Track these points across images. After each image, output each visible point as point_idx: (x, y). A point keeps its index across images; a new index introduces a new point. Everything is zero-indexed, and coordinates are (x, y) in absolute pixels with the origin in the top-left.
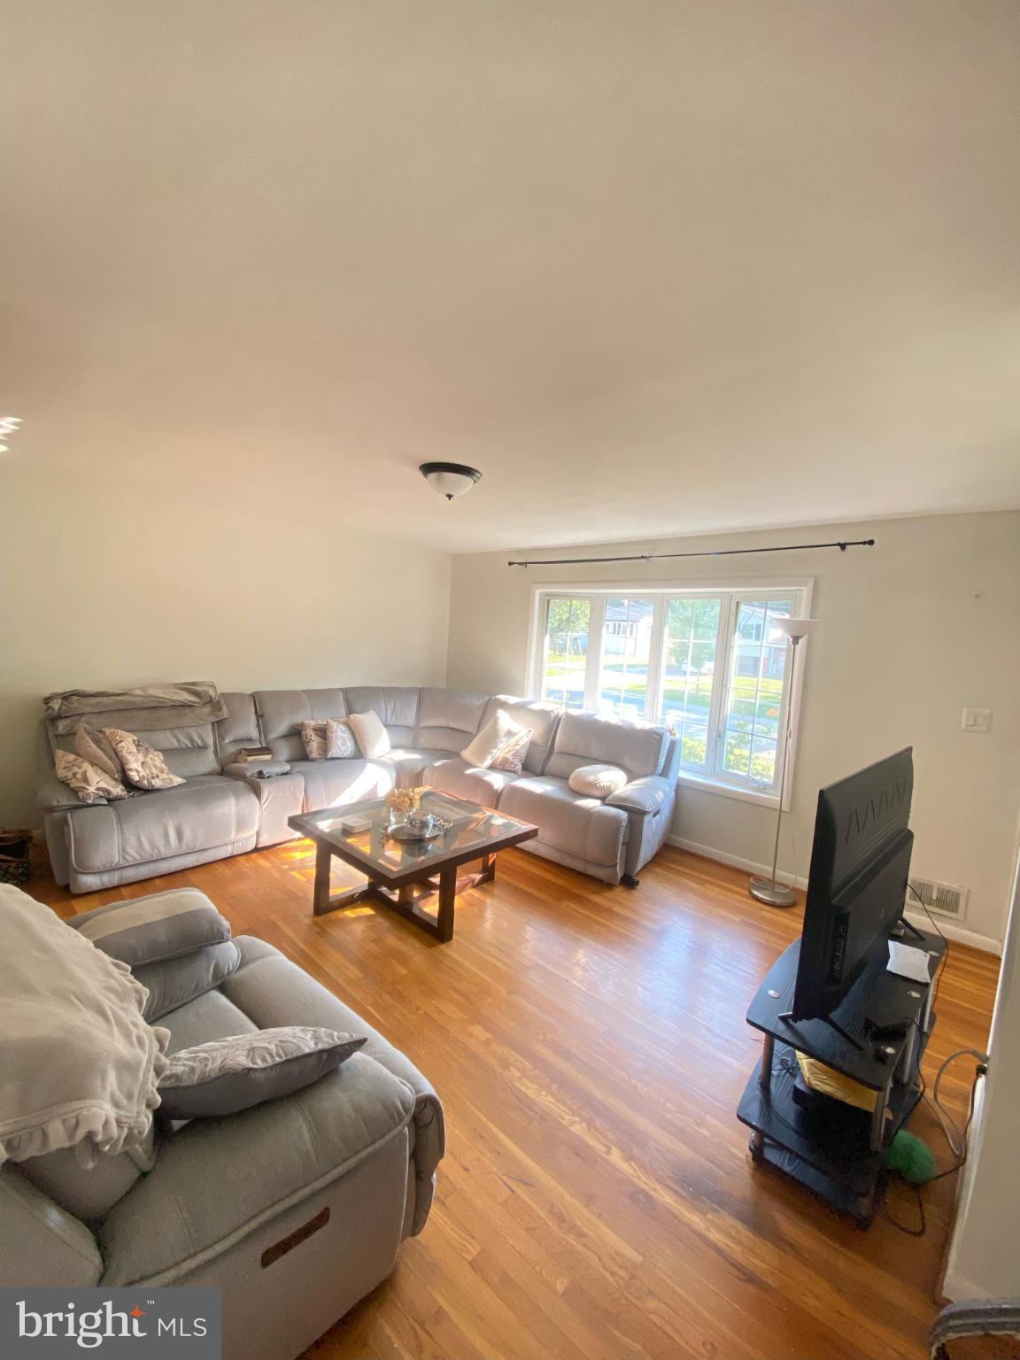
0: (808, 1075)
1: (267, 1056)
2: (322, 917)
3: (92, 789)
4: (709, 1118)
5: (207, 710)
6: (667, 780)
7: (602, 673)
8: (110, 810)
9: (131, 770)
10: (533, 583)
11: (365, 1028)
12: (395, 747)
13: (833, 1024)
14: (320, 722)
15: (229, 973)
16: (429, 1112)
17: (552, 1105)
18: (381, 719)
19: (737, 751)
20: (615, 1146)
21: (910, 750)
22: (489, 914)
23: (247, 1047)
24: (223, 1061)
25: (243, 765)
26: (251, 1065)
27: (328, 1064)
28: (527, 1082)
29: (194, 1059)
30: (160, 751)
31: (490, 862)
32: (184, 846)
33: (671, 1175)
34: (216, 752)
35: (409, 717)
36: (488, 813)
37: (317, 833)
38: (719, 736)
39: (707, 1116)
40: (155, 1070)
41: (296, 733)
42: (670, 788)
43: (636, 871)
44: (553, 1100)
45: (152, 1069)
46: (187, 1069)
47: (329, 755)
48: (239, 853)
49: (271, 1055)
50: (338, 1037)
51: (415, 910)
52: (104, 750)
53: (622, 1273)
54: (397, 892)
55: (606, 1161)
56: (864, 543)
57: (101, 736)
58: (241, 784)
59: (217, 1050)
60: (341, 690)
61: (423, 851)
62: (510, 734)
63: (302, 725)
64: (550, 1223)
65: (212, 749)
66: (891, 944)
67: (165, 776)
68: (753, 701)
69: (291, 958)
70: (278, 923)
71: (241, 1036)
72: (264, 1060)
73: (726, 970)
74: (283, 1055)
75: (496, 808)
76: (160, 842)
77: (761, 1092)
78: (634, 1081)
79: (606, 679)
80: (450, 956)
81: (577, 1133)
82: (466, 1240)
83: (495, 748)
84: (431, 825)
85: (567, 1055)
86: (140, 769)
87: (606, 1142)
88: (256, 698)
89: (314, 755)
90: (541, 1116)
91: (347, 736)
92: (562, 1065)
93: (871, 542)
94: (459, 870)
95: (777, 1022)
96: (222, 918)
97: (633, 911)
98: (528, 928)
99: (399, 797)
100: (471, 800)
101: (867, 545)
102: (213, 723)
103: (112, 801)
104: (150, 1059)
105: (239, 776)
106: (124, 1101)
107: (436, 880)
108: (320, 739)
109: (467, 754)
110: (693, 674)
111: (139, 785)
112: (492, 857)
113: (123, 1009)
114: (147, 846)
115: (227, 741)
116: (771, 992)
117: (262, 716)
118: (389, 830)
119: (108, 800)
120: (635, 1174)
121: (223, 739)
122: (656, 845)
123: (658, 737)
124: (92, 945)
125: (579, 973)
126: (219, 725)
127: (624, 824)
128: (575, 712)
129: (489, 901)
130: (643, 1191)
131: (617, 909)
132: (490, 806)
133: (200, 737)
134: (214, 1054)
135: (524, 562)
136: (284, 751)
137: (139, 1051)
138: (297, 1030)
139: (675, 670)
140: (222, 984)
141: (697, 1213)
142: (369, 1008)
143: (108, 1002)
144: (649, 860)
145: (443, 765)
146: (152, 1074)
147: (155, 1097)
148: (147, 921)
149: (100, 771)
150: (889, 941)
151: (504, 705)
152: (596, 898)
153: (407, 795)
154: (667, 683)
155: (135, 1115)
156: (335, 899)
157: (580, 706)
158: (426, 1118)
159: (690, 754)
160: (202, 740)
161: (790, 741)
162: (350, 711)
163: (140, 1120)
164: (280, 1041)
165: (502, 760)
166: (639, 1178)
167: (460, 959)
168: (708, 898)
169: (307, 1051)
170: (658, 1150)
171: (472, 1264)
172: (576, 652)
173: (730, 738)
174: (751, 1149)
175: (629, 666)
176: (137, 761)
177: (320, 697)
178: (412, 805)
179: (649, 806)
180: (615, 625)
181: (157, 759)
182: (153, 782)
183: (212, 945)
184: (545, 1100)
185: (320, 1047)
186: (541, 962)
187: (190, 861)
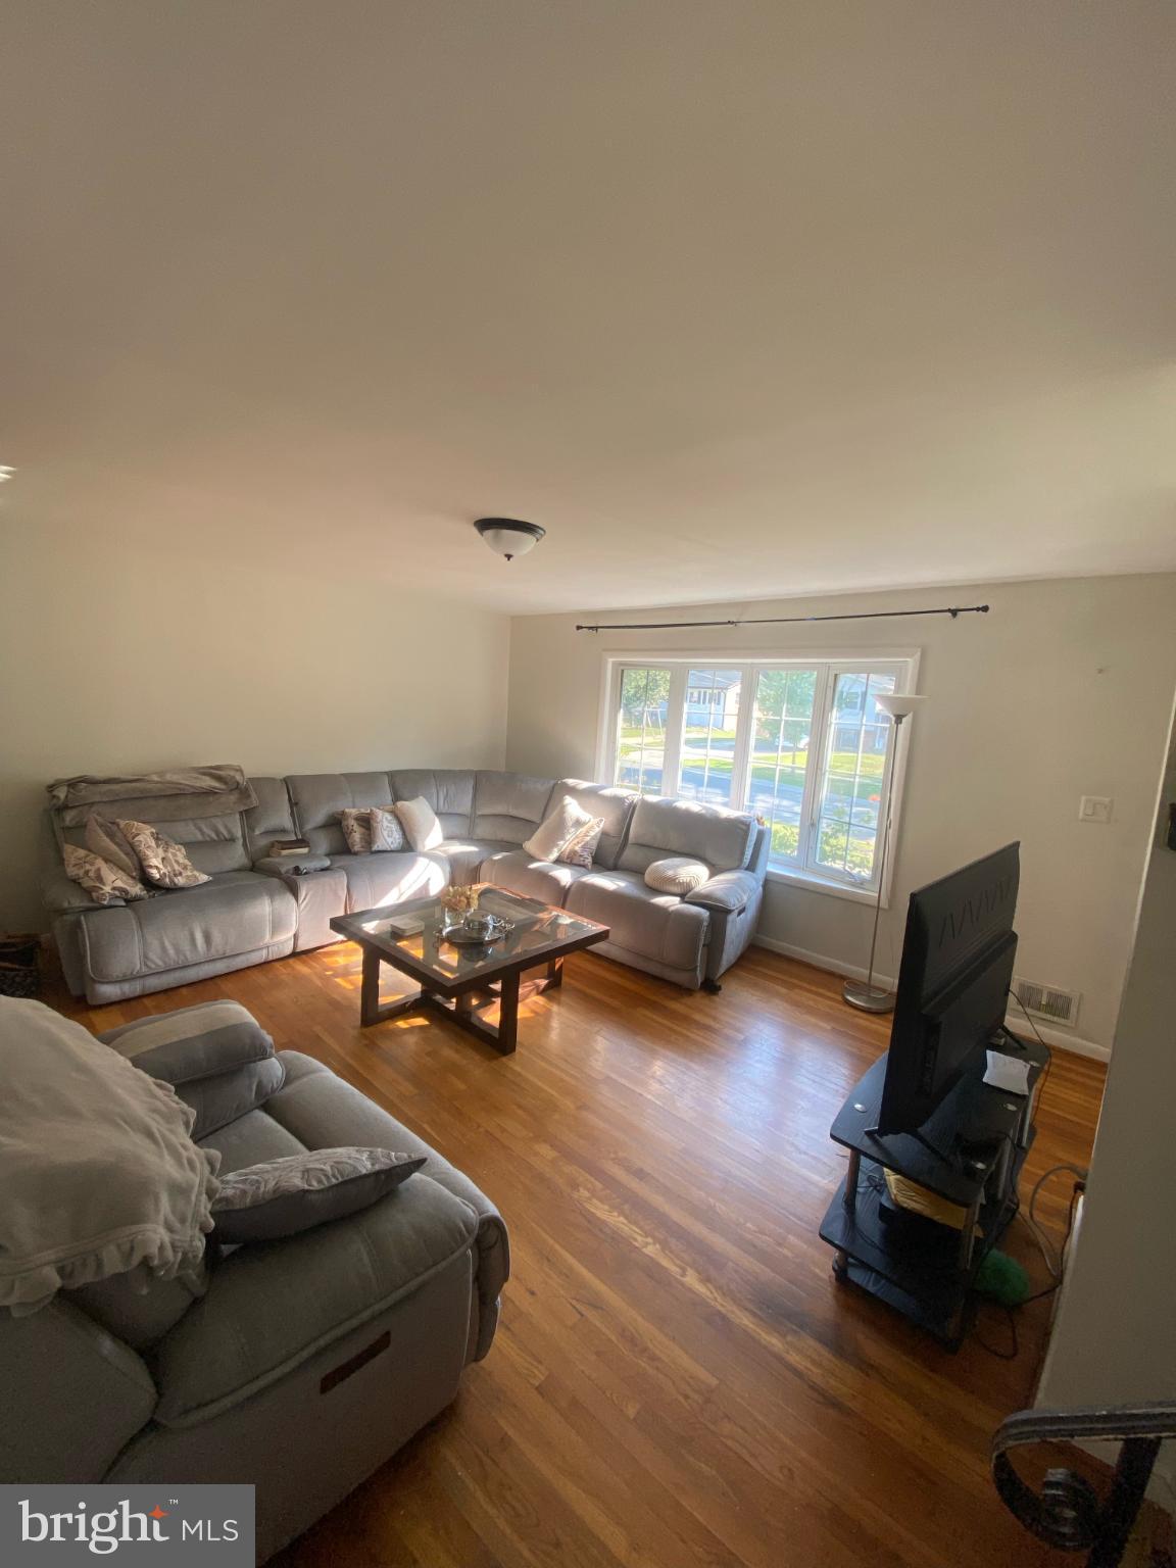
0: (895, 1191)
1: (323, 1177)
2: (372, 1029)
3: (107, 889)
4: (792, 1238)
5: (233, 798)
6: (754, 875)
7: (684, 749)
8: (129, 911)
9: (151, 867)
10: (604, 650)
11: (424, 1148)
12: (449, 838)
13: (921, 1139)
14: (363, 810)
15: (273, 1091)
16: (493, 1235)
17: (623, 1226)
18: (432, 807)
19: (833, 841)
20: (691, 1267)
21: (1017, 844)
22: (555, 1024)
23: (301, 1168)
24: (277, 1183)
25: (277, 860)
26: (306, 1187)
27: (387, 1184)
28: (598, 1204)
29: (244, 1182)
30: (181, 844)
31: (557, 967)
32: (213, 950)
33: (749, 1297)
34: (245, 845)
35: (465, 804)
36: (554, 913)
37: (362, 935)
38: (813, 825)
39: (790, 1236)
40: (207, 1193)
41: (336, 823)
42: (757, 883)
43: (719, 975)
44: (625, 1221)
45: (204, 1191)
46: (238, 1192)
47: (375, 848)
48: (275, 958)
49: (326, 1176)
50: (396, 1157)
51: (474, 1020)
52: (117, 844)
53: (696, 1397)
54: (454, 1000)
55: (682, 1284)
56: (978, 609)
57: (114, 828)
58: (275, 881)
59: (268, 1172)
60: (386, 773)
61: (482, 956)
62: (578, 823)
63: (343, 813)
64: (620, 1346)
65: (241, 841)
66: (990, 1054)
67: (189, 873)
68: (852, 780)
69: (339, 1073)
70: (320, 1035)
71: (293, 1157)
72: (320, 1181)
73: (814, 1082)
74: (339, 1176)
75: (563, 907)
76: (186, 947)
77: (845, 1210)
78: (711, 1200)
79: (688, 756)
80: (511, 1068)
81: (650, 1254)
82: (532, 1365)
83: (562, 839)
84: (491, 927)
85: (640, 1174)
86: (161, 866)
87: (683, 1265)
88: (289, 783)
89: (357, 848)
90: (613, 1238)
91: (394, 827)
92: (634, 1184)
93: (985, 609)
94: (522, 976)
95: (862, 1139)
96: (264, 1033)
97: (715, 1019)
98: (599, 1038)
99: (454, 896)
100: (535, 897)
101: (980, 612)
102: (241, 813)
103: (130, 901)
104: (201, 1182)
105: (273, 872)
106: (177, 1225)
107: (497, 986)
108: (363, 830)
109: (530, 846)
110: (785, 749)
111: (160, 883)
112: (559, 962)
113: (171, 1131)
114: (171, 952)
115: (257, 832)
116: (858, 1106)
117: (296, 804)
118: (444, 933)
119: (126, 900)
120: (710, 1296)
121: (252, 829)
122: (741, 947)
123: (744, 827)
124: (130, 1064)
125: (655, 1086)
126: (248, 815)
127: (705, 924)
128: (652, 799)
129: (555, 1008)
130: (719, 1312)
131: (697, 1017)
132: (557, 905)
133: (226, 827)
134: (266, 1176)
135: (592, 626)
136: (323, 843)
137: (190, 1174)
138: (351, 1151)
139: (766, 746)
140: (265, 1103)
141: (776, 1334)
142: (426, 1126)
143: (156, 1125)
144: (733, 961)
145: (504, 857)
146: (204, 1197)
147: (208, 1220)
148: (183, 1037)
149: (115, 868)
150: (988, 1051)
151: (572, 791)
152: (674, 1005)
153: (463, 894)
154: (756, 759)
155: (188, 1239)
156: (384, 1008)
157: (657, 792)
158: (489, 1240)
159: (781, 845)
160: (229, 832)
161: (891, 831)
162: (397, 798)
163: (194, 1243)
164: (335, 1162)
165: (569, 854)
166: (716, 1299)
167: (523, 1073)
168: (797, 1004)
169: (364, 1171)
170: (736, 1271)
171: (539, 1389)
172: (655, 724)
173: (825, 826)
174: (833, 1268)
175: (713, 740)
176: (156, 856)
177: (363, 781)
178: (469, 905)
179: (733, 903)
180: (700, 693)
181: (179, 855)
182: (176, 880)
183: (255, 1062)
184: (616, 1220)
185: (377, 1167)
186: (614, 1076)
187: (220, 967)
